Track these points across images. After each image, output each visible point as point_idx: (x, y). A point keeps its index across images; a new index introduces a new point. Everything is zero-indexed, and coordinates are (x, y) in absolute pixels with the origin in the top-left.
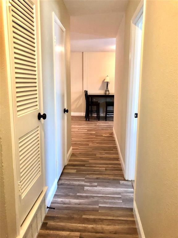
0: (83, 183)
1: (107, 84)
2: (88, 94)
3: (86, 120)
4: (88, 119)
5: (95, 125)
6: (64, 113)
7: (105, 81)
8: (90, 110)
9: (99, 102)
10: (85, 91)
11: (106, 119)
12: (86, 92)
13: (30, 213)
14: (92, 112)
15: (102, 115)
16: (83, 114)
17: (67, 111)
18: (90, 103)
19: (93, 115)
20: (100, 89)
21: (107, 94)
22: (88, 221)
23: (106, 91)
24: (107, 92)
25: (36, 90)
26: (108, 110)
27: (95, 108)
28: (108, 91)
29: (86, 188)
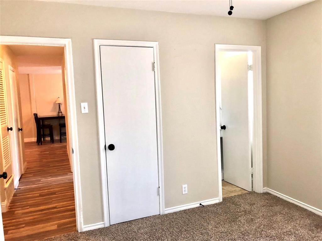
0: (40, 179)
1: (59, 105)
2: (38, 117)
3: (38, 144)
4: (40, 144)
5: (49, 147)
6: (19, 131)
7: (56, 103)
8: (42, 134)
9: (51, 124)
10: (34, 114)
11: (61, 141)
12: (36, 115)
13: (9, 181)
14: (44, 136)
15: (56, 138)
16: (34, 139)
17: (21, 130)
18: (41, 126)
19: (46, 138)
20: (52, 111)
21: (60, 116)
22: (42, 190)
23: (59, 112)
24: (60, 114)
25: (5, 113)
26: (62, 132)
27: (47, 131)
28: (61, 112)
29: (41, 180)
